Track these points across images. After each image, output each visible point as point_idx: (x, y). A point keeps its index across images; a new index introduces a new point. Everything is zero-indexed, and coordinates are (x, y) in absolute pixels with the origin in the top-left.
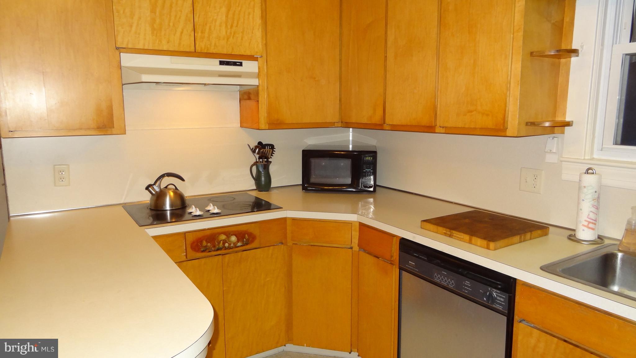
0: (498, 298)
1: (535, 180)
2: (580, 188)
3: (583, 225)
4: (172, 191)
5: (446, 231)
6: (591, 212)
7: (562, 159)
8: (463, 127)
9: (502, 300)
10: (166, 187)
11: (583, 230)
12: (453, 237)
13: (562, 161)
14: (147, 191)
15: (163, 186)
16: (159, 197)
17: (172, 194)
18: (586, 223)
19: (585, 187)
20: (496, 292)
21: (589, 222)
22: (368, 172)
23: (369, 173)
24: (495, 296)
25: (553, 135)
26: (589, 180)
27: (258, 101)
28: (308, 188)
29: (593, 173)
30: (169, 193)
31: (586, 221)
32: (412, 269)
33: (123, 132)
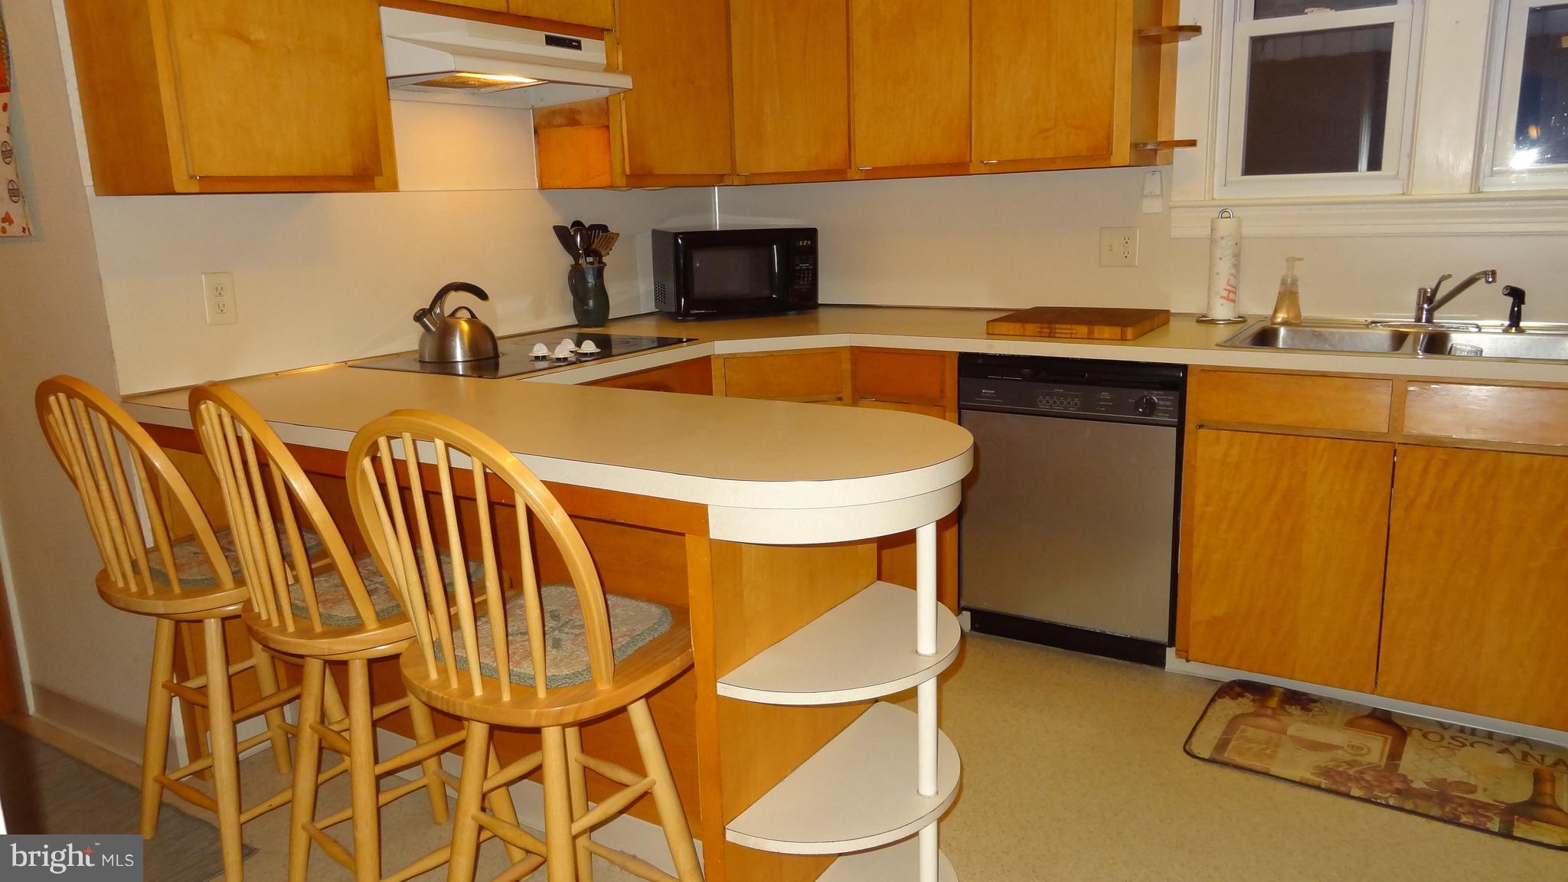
0: (1162, 403)
1: (1127, 245)
2: (1212, 241)
3: (1222, 297)
4: (465, 321)
5: (1041, 328)
6: (1232, 275)
7: (1171, 204)
8: (1030, 158)
9: (1168, 403)
10: (453, 314)
11: (1222, 305)
12: (1057, 335)
13: (1171, 208)
14: (418, 324)
15: (447, 312)
16: (444, 333)
17: (465, 326)
18: (1225, 294)
19: (1222, 238)
20: (1157, 395)
21: (1230, 291)
22: (804, 270)
23: (806, 272)
24: (1156, 400)
25: (1152, 168)
26: (1225, 226)
27: (607, 127)
28: (692, 312)
29: (1230, 217)
30: (459, 324)
31: (1225, 290)
32: (988, 403)
33: (393, 187)
